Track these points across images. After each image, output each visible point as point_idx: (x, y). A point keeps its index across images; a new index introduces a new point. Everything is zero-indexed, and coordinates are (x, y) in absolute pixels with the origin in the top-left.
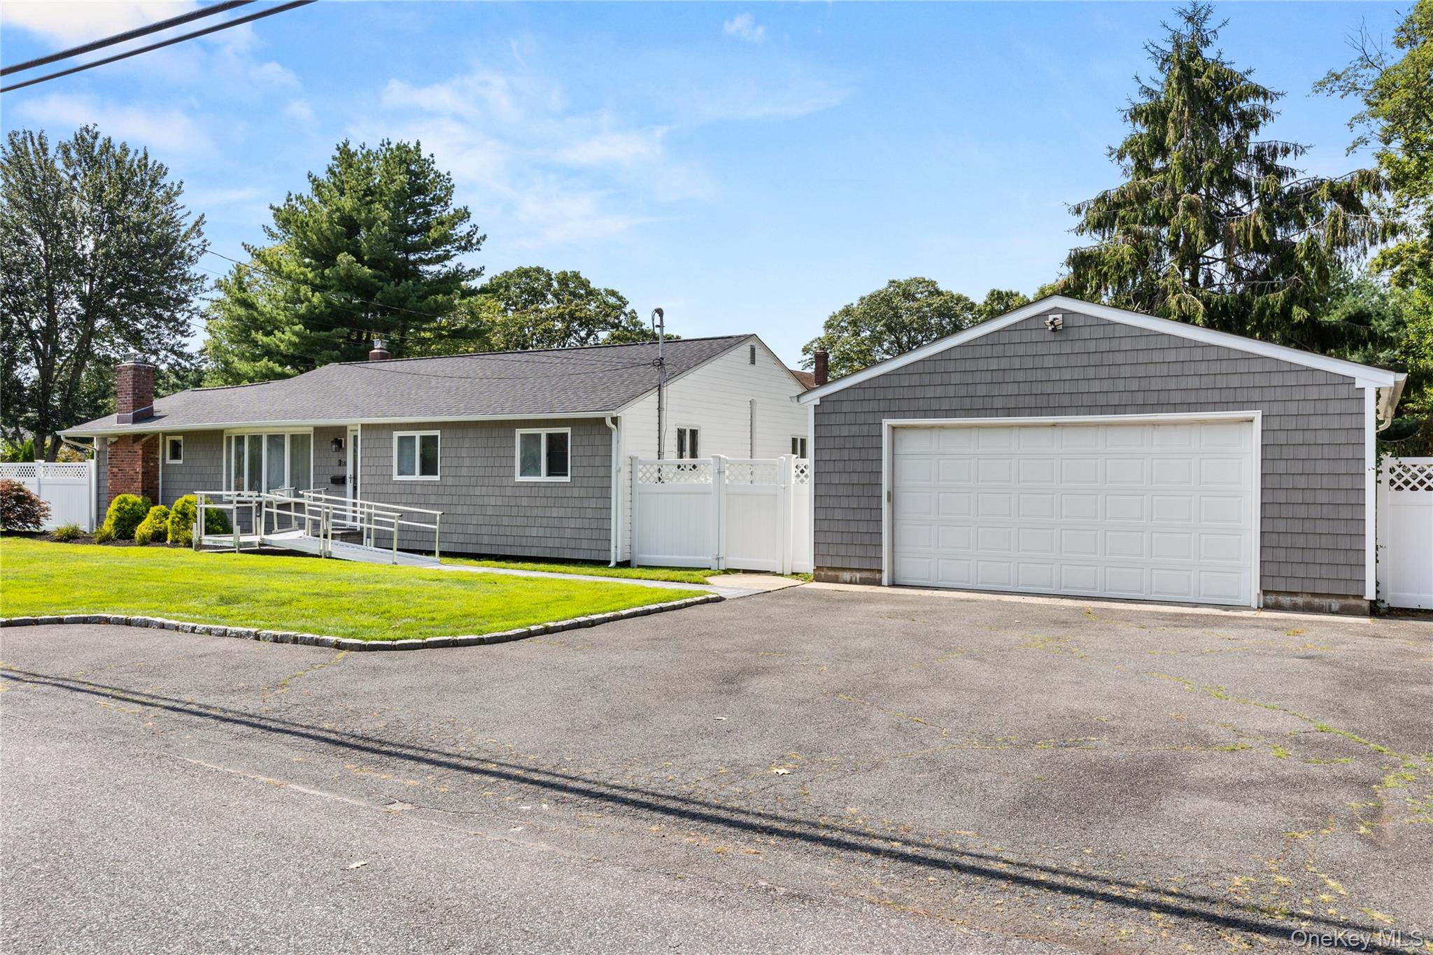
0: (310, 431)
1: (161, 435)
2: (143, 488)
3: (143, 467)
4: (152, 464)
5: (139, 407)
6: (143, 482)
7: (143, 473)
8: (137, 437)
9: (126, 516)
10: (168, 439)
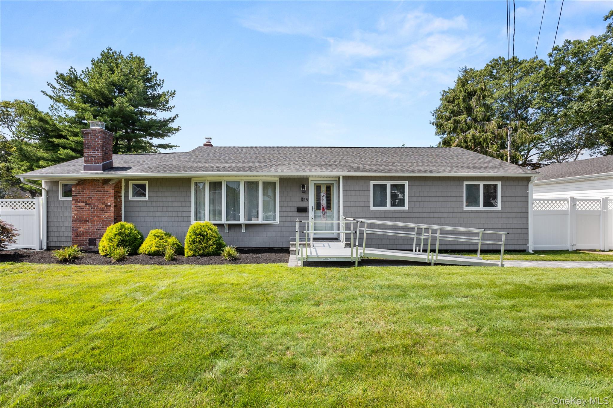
0: (276, 180)
1: (123, 180)
2: (114, 217)
3: (115, 202)
4: (119, 200)
5: (106, 160)
6: (114, 213)
7: (115, 206)
8: (106, 181)
9: (127, 238)
10: (131, 183)
